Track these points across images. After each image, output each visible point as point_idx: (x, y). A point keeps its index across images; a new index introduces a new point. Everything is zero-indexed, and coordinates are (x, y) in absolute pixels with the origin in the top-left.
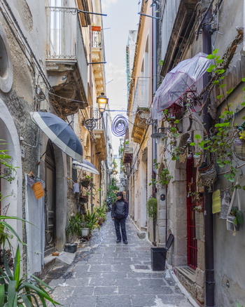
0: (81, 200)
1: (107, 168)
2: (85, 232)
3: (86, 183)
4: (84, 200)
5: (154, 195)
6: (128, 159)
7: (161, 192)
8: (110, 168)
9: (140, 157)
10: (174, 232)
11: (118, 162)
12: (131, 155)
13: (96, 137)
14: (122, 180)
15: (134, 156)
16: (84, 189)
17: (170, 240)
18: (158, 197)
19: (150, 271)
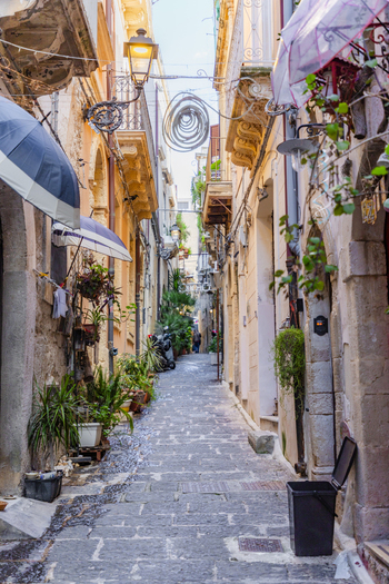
0: (76, 338)
1: (159, 239)
2: (88, 436)
3: (95, 285)
4: (87, 336)
5: (294, 320)
6: (218, 214)
7: (312, 309)
8: (167, 240)
9: (254, 206)
10: (356, 430)
11: (192, 223)
12: (228, 202)
13: (123, 152)
14: (204, 276)
15: (237, 204)
16: (88, 305)
17: (345, 456)
18: (307, 324)
19: (288, 556)
